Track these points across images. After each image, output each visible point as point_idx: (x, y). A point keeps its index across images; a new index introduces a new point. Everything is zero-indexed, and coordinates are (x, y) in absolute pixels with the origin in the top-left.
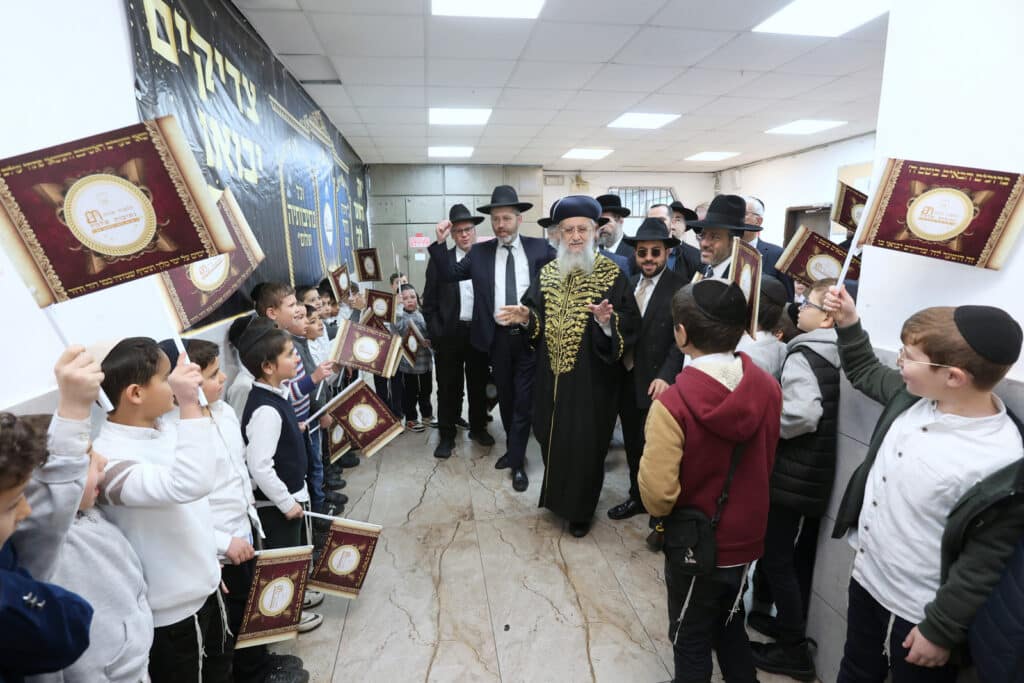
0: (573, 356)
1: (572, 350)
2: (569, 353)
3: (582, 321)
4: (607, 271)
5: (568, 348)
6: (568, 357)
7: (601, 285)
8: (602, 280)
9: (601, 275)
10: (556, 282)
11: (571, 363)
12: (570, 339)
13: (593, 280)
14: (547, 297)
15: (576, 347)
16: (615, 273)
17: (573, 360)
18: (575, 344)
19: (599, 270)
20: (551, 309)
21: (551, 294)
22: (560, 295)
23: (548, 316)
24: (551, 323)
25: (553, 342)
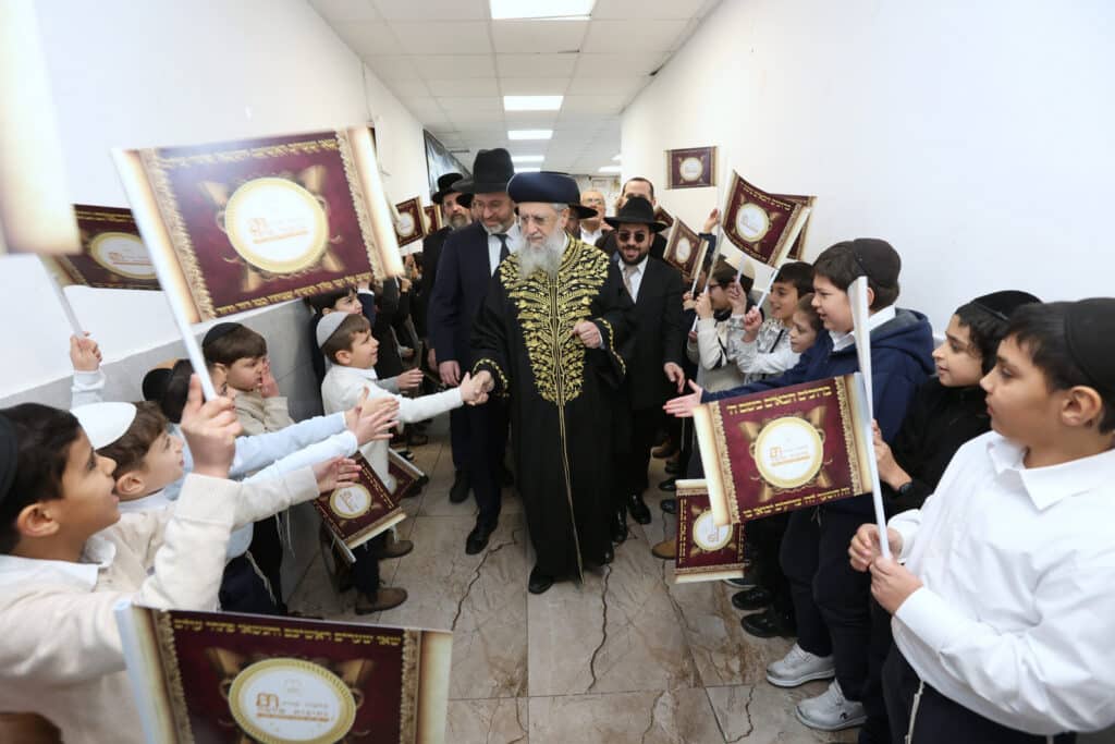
0: (578, 377)
1: (576, 369)
2: (574, 374)
4: (595, 259)
5: (571, 367)
6: (573, 378)
7: (593, 278)
8: (592, 272)
9: (589, 265)
10: (532, 284)
11: (578, 386)
12: (571, 356)
13: (581, 274)
14: (523, 304)
15: (580, 364)
16: (605, 260)
17: (579, 381)
18: (578, 360)
19: (584, 259)
20: (534, 321)
21: (528, 301)
22: (543, 300)
23: (530, 331)
24: (539, 339)
25: (545, 363)
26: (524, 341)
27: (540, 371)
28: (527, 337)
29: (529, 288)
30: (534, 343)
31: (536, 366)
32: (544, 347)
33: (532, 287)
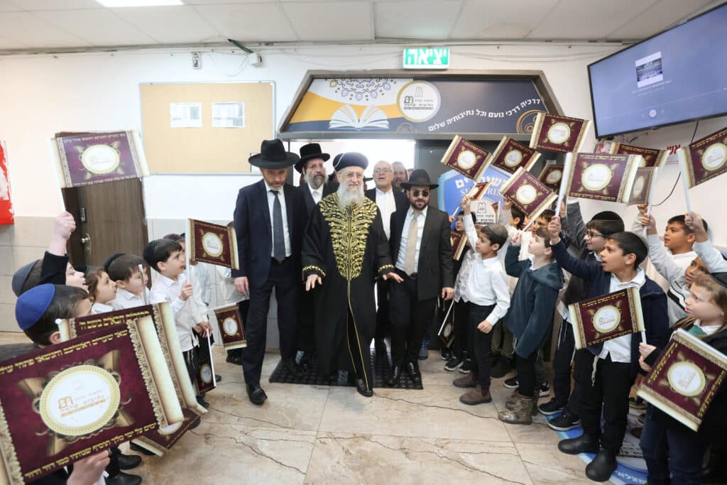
0: (360, 265)
1: (359, 261)
2: (357, 264)
3: (363, 240)
4: (370, 205)
5: (356, 260)
6: (357, 266)
7: (370, 215)
8: (369, 211)
10: (338, 214)
11: (359, 270)
12: (357, 254)
13: (364, 212)
14: (333, 224)
15: (361, 259)
17: (360, 268)
18: (360, 256)
20: (338, 234)
21: (335, 223)
22: (344, 223)
23: (335, 239)
24: (340, 243)
25: (343, 257)
26: (332, 244)
27: (340, 260)
28: (334, 242)
29: (337, 216)
30: (337, 246)
31: (338, 258)
32: (343, 248)
33: (338, 215)
